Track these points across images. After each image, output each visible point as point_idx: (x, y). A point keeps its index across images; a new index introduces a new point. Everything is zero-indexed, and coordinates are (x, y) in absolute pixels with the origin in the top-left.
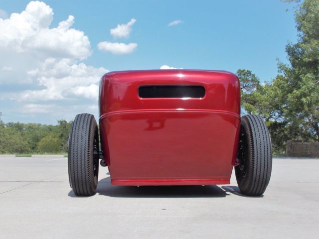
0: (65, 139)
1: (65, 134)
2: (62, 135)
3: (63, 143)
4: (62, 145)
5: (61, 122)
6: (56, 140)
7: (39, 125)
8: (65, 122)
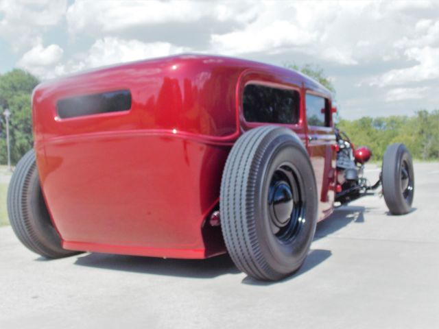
0: (427, 137)
1: (425, 130)
2: (422, 132)
3: (424, 143)
4: (423, 146)
5: (420, 113)
6: (413, 138)
7: (405, 117)
8: (426, 112)
